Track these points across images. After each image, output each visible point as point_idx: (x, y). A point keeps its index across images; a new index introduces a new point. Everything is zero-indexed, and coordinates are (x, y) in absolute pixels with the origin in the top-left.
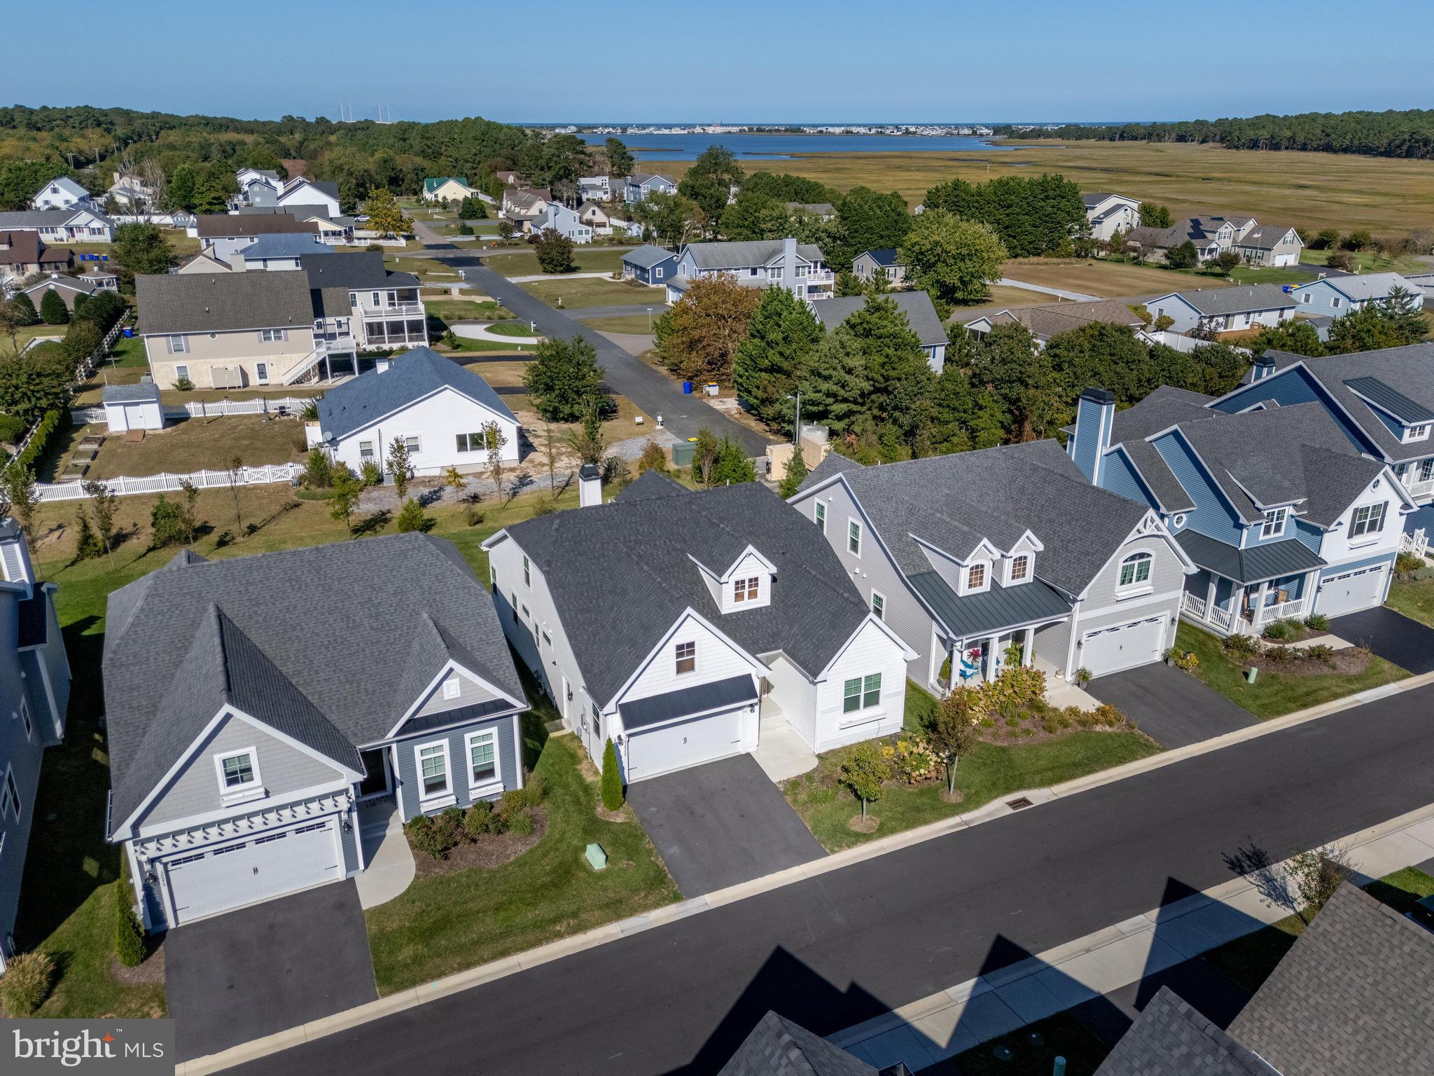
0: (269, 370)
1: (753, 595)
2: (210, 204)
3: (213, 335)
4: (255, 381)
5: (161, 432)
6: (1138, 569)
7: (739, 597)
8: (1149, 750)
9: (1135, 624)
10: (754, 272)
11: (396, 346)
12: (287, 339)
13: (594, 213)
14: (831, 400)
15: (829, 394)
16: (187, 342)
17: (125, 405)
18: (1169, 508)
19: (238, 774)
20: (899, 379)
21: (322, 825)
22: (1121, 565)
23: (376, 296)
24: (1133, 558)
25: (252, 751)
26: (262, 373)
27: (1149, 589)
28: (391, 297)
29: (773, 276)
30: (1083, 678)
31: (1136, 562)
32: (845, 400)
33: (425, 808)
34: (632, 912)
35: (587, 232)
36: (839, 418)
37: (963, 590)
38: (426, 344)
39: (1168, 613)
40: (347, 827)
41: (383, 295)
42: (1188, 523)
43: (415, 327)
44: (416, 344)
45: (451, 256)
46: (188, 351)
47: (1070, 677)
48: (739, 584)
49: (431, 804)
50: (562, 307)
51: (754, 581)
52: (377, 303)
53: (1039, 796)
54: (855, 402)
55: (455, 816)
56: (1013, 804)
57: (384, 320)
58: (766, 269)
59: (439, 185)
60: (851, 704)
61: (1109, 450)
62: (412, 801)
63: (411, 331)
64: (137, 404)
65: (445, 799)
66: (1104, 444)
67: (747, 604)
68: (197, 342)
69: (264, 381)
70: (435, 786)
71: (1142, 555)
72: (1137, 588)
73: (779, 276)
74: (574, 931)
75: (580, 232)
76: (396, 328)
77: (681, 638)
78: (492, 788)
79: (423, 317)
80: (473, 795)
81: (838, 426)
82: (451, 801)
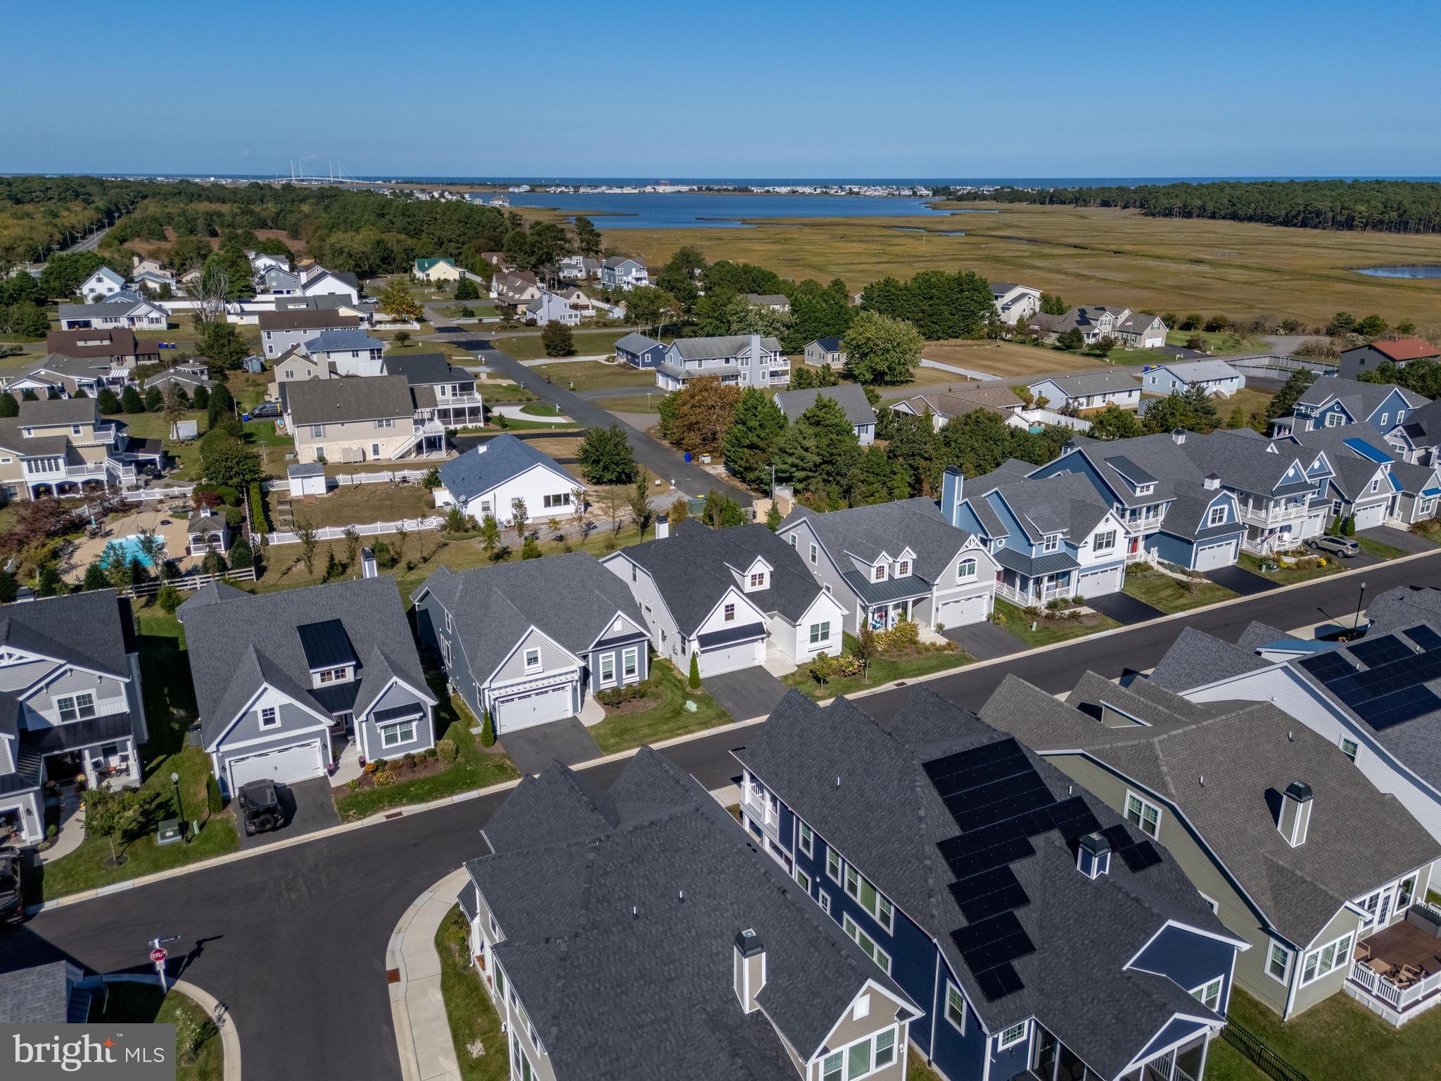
0: (381, 448)
1: (761, 583)
3: (343, 424)
4: (370, 456)
5: (326, 496)
6: (968, 567)
7: (753, 584)
8: (971, 661)
9: (969, 599)
10: (727, 361)
11: (459, 427)
12: (394, 426)
13: (578, 297)
14: (794, 469)
15: (793, 465)
16: (324, 429)
17: (303, 478)
18: (993, 536)
19: (533, 660)
20: (840, 455)
21: (563, 688)
22: (958, 565)
23: (443, 388)
24: (965, 561)
25: (539, 649)
26: (376, 451)
27: (976, 579)
28: (454, 389)
29: (742, 364)
30: (940, 628)
31: (967, 564)
32: (804, 469)
33: (602, 687)
34: (713, 726)
35: (576, 316)
36: (800, 481)
37: (873, 580)
38: (481, 425)
39: (988, 593)
40: (575, 690)
41: (448, 388)
42: (1006, 544)
43: (474, 411)
44: (474, 424)
45: (464, 340)
46: (325, 436)
47: (933, 628)
48: (754, 577)
49: (606, 685)
50: (573, 389)
51: (761, 576)
52: (443, 393)
53: (910, 681)
54: (810, 470)
55: (616, 691)
56: (898, 685)
57: (451, 407)
58: (737, 359)
59: (431, 266)
60: (814, 639)
61: (959, 503)
62: (597, 683)
63: (470, 415)
64: (311, 477)
65: (612, 683)
66: (958, 498)
67: (758, 588)
68: (331, 429)
69: (376, 457)
70: (608, 676)
71: (970, 560)
72: (967, 578)
73: (747, 364)
74: (687, 733)
75: (570, 316)
76: (459, 413)
77: (728, 601)
78: (634, 679)
79: (480, 405)
80: (625, 682)
81: (800, 486)
82: (615, 684)
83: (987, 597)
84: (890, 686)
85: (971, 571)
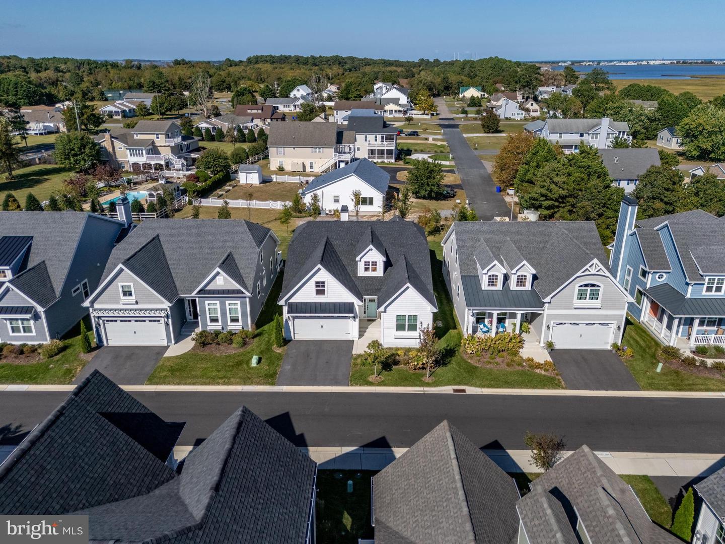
0: (314, 166)
1: (374, 270)
2: (355, 97)
3: (294, 148)
4: (308, 170)
5: (258, 185)
6: (591, 291)
7: (366, 269)
8: (558, 386)
9: (591, 324)
10: (582, 135)
11: (380, 161)
12: (323, 152)
13: (532, 105)
15: (542, 195)
16: (284, 150)
17: (247, 173)
19: (127, 293)
21: (159, 321)
22: (577, 288)
23: (376, 137)
24: (586, 285)
25: (131, 284)
26: (312, 167)
27: (599, 306)
28: (382, 138)
30: (550, 346)
31: (589, 289)
33: (209, 328)
37: (485, 286)
38: (393, 161)
39: (615, 322)
40: (167, 324)
41: (379, 137)
42: (668, 279)
43: (390, 152)
44: (389, 160)
45: (447, 123)
46: (284, 154)
48: (367, 263)
49: (212, 327)
50: (476, 149)
51: (375, 263)
52: (376, 140)
53: (471, 390)
55: (217, 333)
56: (455, 391)
57: (376, 148)
58: (589, 134)
59: (466, 90)
60: (400, 327)
61: (630, 233)
62: (205, 324)
63: (387, 154)
64: (251, 173)
65: (217, 326)
66: (630, 228)
67: (370, 274)
69: (312, 170)
70: (214, 320)
71: (593, 285)
72: (587, 303)
73: (596, 138)
75: (518, 114)
76: (381, 152)
77: (317, 278)
78: (237, 327)
79: (393, 148)
80: (229, 328)
82: (220, 328)
83: (614, 326)
84: (448, 389)
85: (594, 296)
